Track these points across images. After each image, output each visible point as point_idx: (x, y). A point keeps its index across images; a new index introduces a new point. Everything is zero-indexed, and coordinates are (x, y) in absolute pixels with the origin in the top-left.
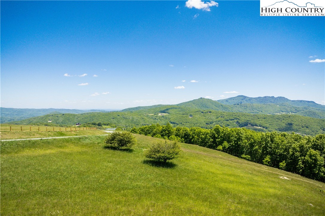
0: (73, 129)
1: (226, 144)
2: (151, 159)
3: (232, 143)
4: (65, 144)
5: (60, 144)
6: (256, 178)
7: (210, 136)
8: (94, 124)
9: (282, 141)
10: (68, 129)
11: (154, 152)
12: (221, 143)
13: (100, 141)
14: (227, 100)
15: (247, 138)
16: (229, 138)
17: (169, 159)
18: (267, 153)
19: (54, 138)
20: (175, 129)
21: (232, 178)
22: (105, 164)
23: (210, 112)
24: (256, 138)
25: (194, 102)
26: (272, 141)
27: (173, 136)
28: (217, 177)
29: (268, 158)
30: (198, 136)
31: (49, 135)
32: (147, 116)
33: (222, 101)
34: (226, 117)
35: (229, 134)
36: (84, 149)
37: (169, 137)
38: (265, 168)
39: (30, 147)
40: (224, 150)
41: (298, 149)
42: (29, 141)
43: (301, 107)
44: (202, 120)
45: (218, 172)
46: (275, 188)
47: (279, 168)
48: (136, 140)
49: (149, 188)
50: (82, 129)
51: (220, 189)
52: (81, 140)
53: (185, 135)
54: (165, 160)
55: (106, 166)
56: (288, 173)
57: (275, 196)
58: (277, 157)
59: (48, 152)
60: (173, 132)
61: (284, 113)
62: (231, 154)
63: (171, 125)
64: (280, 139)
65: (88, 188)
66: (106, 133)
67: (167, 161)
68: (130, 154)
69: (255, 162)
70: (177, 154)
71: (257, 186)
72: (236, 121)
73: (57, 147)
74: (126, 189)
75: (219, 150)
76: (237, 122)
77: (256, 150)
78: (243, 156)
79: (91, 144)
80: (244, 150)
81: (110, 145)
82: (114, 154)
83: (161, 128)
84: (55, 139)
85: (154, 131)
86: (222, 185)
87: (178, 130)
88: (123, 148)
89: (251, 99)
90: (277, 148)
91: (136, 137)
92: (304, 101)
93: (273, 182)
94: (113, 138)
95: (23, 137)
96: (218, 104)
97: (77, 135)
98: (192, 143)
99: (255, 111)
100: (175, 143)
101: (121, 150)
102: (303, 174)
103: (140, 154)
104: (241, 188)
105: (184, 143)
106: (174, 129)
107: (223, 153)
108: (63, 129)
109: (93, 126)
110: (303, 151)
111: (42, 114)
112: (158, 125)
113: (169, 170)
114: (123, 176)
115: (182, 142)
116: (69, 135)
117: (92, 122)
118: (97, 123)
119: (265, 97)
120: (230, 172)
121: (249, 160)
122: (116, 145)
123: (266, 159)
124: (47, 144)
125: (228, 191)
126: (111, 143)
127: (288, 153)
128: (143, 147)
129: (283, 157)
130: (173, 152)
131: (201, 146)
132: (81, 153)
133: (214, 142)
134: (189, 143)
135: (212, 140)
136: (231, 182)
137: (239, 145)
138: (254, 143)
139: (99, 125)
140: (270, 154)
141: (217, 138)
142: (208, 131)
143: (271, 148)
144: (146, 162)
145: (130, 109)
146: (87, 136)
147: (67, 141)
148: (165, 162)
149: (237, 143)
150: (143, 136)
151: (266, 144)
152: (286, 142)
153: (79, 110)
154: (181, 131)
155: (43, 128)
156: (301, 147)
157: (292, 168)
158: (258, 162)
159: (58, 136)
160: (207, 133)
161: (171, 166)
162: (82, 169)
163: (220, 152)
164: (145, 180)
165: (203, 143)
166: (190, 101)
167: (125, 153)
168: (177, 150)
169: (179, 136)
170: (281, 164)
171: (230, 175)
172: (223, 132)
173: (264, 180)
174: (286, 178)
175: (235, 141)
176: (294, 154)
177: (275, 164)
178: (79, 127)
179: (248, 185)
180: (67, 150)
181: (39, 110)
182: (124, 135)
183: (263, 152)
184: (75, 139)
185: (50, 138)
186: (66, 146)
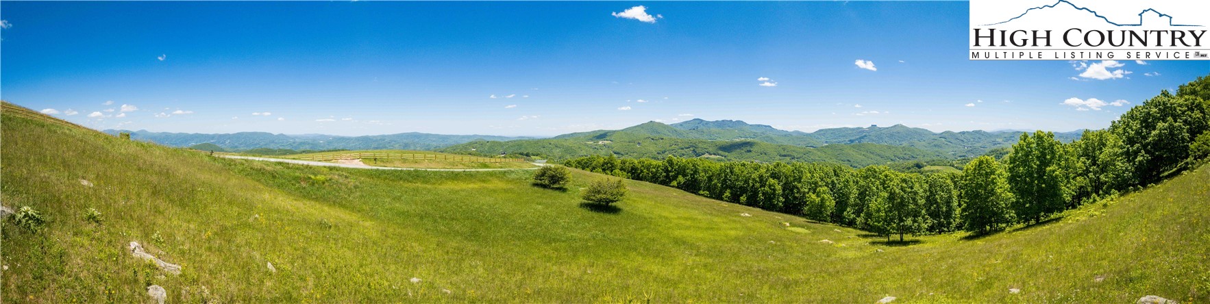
0: (498, 160)
1: (681, 179)
2: (590, 202)
3: (688, 178)
4: (489, 178)
5: (484, 178)
6: (716, 219)
7: (662, 170)
8: (522, 154)
9: (742, 172)
10: (493, 160)
11: (593, 192)
12: (675, 178)
13: (528, 176)
14: (681, 125)
15: (705, 171)
16: (684, 171)
17: (612, 201)
18: (728, 187)
19: (477, 170)
20: (620, 161)
21: (689, 223)
22: (534, 206)
23: (662, 139)
24: (714, 170)
25: (642, 126)
26: (731, 172)
27: (617, 171)
28: (671, 223)
29: (727, 193)
30: (648, 169)
31: (473, 167)
32: (586, 145)
33: (676, 125)
34: (680, 145)
35: (685, 166)
36: (510, 186)
37: (612, 171)
38: (725, 204)
39: (453, 180)
40: (679, 187)
41: (758, 179)
42: (452, 172)
43: (759, 131)
44: (653, 149)
45: (672, 216)
46: (736, 229)
47: (740, 203)
48: (570, 175)
49: (586, 241)
50: (507, 160)
51: (674, 238)
52: (506, 174)
53: (632, 169)
54: (608, 203)
55: (534, 209)
56: (749, 207)
57: (737, 239)
58: (737, 191)
59: (471, 186)
60: (617, 165)
61: (743, 139)
62: (687, 191)
63: (615, 156)
64: (739, 170)
65: (513, 236)
66: (536, 166)
67: (610, 204)
68: (563, 195)
69: (714, 198)
70: (622, 195)
71: (717, 229)
72: (692, 149)
73: (480, 181)
74: (558, 240)
75: (673, 187)
76: (694, 150)
77: (715, 184)
78: (701, 192)
79: (517, 179)
80: (702, 185)
81: (539, 182)
82: (544, 194)
83: (602, 160)
84: (478, 172)
85: (593, 164)
86: (677, 233)
87: (624, 163)
88: (555, 186)
89: (708, 123)
90: (737, 180)
91: (571, 172)
92: (762, 125)
93: (735, 221)
94: (543, 173)
95: (446, 167)
96: (672, 129)
97: (501, 168)
98: (641, 179)
99: (713, 137)
100: (620, 181)
101: (553, 188)
102: (763, 208)
103: (575, 194)
104: (700, 235)
105: (631, 180)
106: (618, 162)
107: (678, 190)
108: (487, 160)
109: (520, 156)
110: (762, 181)
111: (466, 141)
112: (598, 156)
113: (612, 217)
114: (554, 223)
115: (628, 178)
116: (494, 168)
117: (520, 151)
118: (525, 153)
119: (723, 121)
120: (686, 215)
121: (707, 197)
122: (547, 182)
123: (725, 194)
124: (469, 177)
125: (684, 239)
126: (541, 180)
127: (748, 186)
128: (580, 186)
129: (743, 190)
130: (618, 193)
131: (651, 182)
132: (506, 191)
133: (667, 176)
134: (636, 180)
135: (665, 174)
136: (688, 228)
137: (696, 180)
138: (712, 176)
139: (527, 155)
140: (731, 188)
141: (670, 172)
142: (660, 163)
143: (730, 180)
144: (583, 205)
145: (564, 136)
146: (512, 169)
147: (491, 174)
148: (607, 205)
149: (694, 177)
150: (579, 170)
151: (726, 176)
152: (745, 172)
153: (505, 137)
154: (627, 164)
155: (467, 158)
156: (761, 177)
157: (752, 202)
158: (717, 199)
159: (481, 168)
160: (659, 166)
161: (615, 210)
162: (507, 211)
163: (675, 189)
164: (581, 229)
165: (654, 179)
166: (638, 126)
167: (557, 193)
168: (623, 190)
169: (625, 171)
170: (742, 198)
171: (686, 219)
172: (677, 164)
173: (725, 220)
174: (747, 215)
175: (691, 174)
176: (753, 185)
177: (735, 199)
178: (505, 157)
179: (707, 229)
180: (490, 186)
181: (463, 137)
182: (557, 169)
183: (722, 186)
184: (500, 172)
185: (473, 170)
186: (489, 180)
